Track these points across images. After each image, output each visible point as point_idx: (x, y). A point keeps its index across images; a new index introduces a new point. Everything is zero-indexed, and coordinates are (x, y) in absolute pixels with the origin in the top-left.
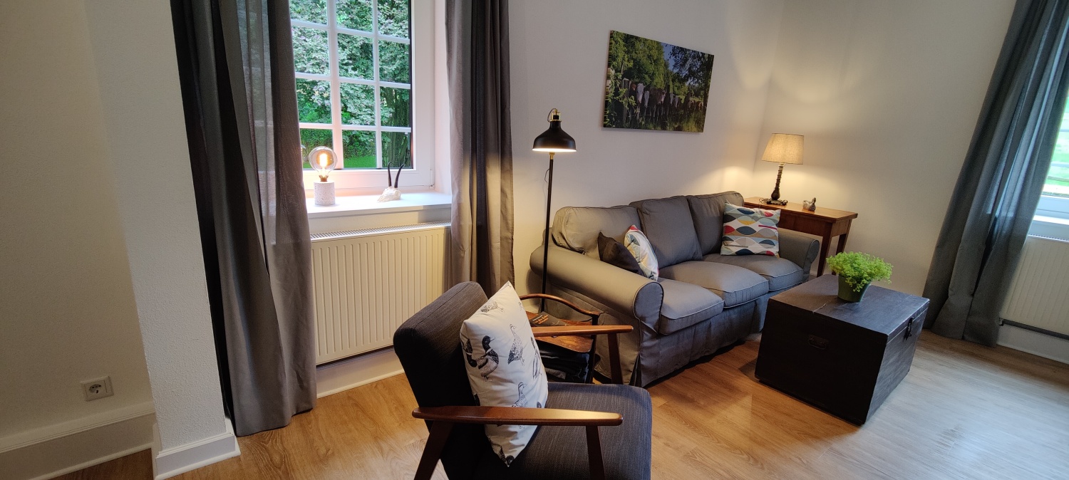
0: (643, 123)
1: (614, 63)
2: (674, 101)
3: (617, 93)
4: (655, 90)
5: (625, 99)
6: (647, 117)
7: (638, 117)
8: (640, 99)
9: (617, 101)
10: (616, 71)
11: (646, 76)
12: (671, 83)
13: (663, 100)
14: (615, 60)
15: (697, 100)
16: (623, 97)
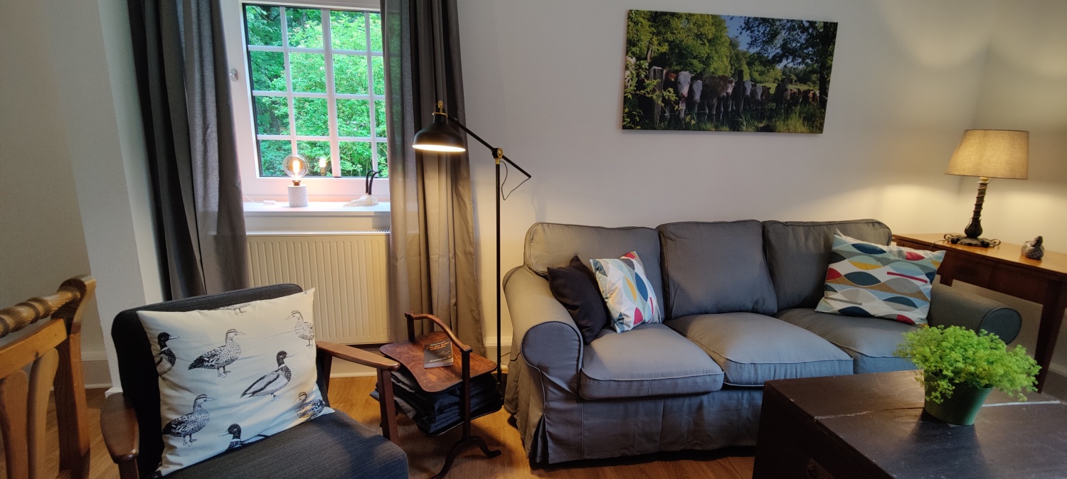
0: (693, 122)
1: (634, 49)
2: (754, 92)
3: (640, 85)
4: (712, 78)
5: (657, 93)
6: (699, 115)
7: (682, 115)
8: (685, 91)
9: (643, 96)
10: (639, 59)
11: (695, 62)
12: (745, 68)
13: (730, 90)
14: (634, 45)
15: (803, 88)
16: (654, 91)
